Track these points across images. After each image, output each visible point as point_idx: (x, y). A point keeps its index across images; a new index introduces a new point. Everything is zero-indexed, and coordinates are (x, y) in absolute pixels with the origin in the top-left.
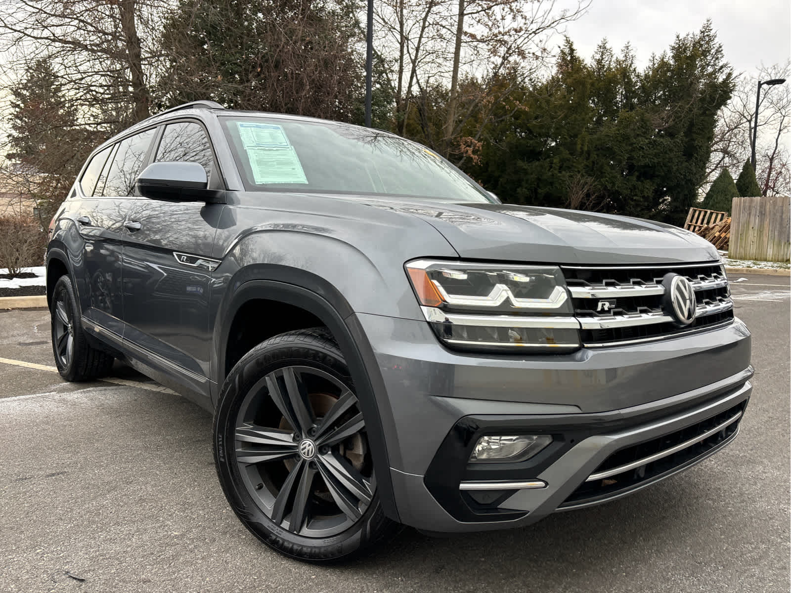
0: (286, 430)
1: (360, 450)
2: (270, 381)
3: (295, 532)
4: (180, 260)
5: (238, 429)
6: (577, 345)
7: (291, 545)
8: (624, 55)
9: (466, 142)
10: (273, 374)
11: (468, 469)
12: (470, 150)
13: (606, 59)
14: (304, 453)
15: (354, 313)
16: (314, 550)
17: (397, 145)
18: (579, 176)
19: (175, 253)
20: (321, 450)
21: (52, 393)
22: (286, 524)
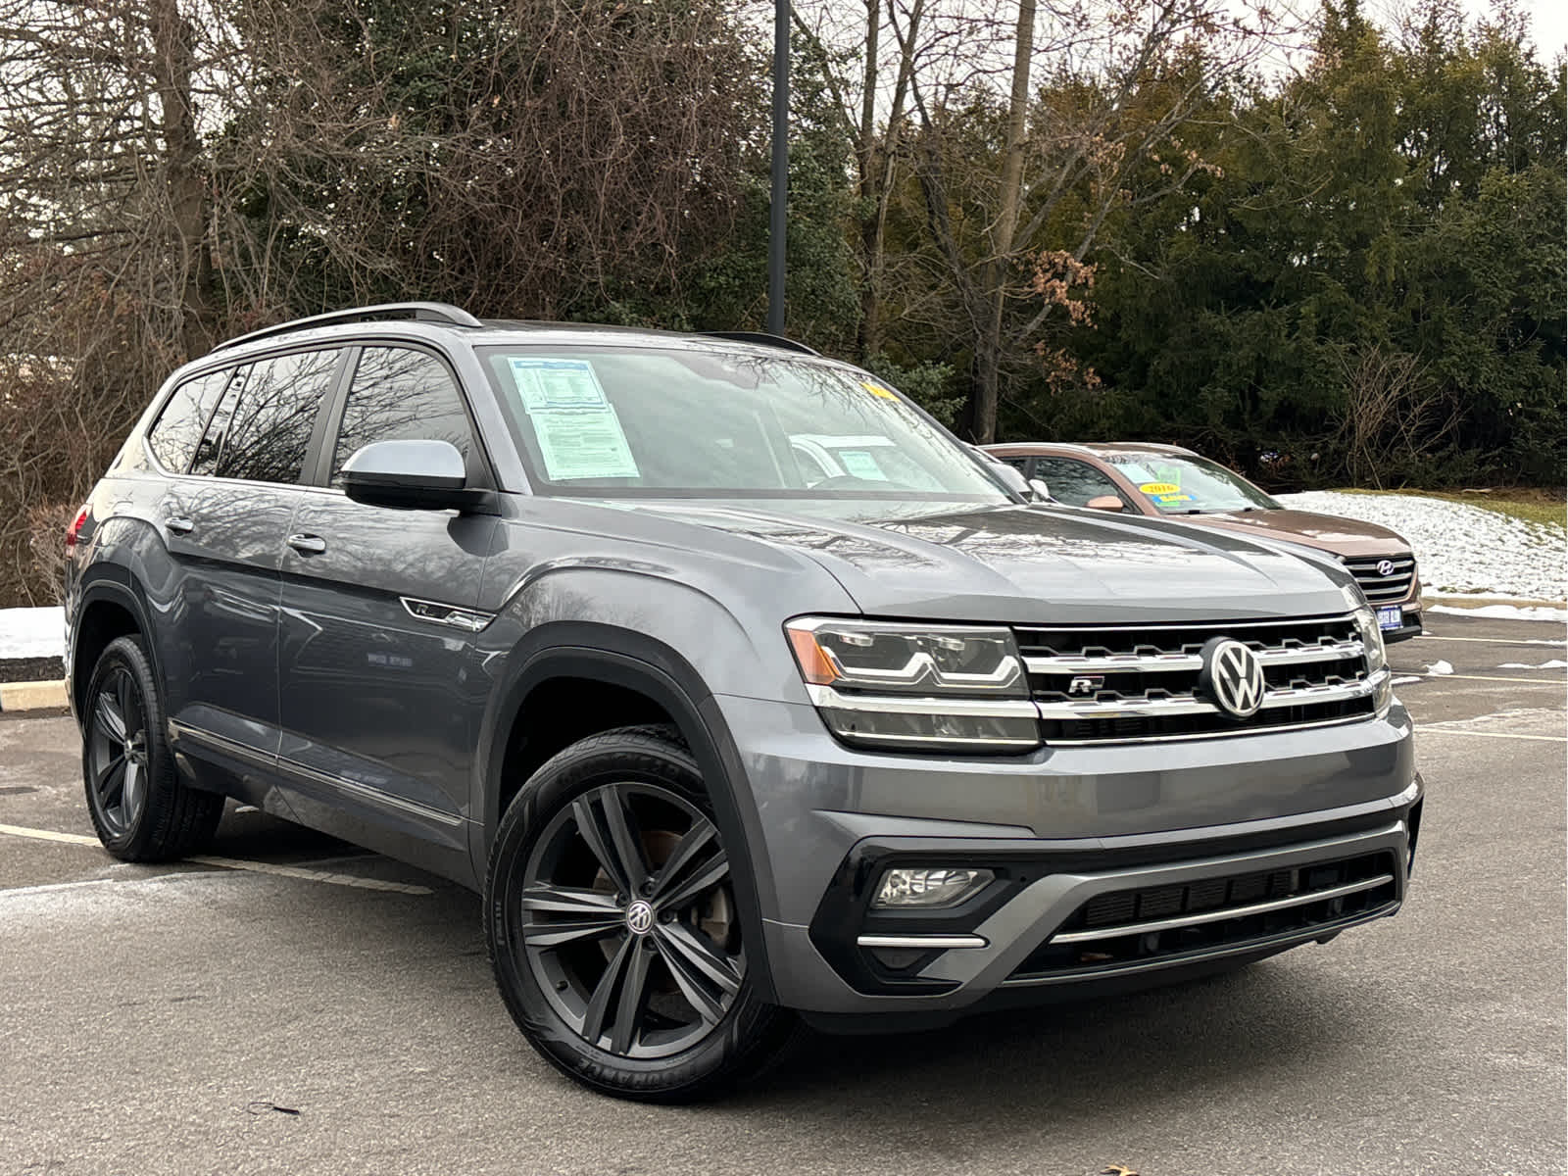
0: (604, 890)
1: (723, 915)
2: (579, 809)
3: (621, 1053)
4: (415, 612)
5: (527, 890)
6: (1034, 742)
7: (614, 1073)
8: (1497, 13)
9: (1053, 265)
10: (584, 797)
11: (870, 915)
12: (1061, 289)
13: (1444, 29)
14: (635, 924)
15: (710, 694)
16: (651, 1078)
17: (813, 371)
18: (1375, 352)
19: (403, 600)
20: (662, 916)
21: (105, 882)
22: (605, 1042)
